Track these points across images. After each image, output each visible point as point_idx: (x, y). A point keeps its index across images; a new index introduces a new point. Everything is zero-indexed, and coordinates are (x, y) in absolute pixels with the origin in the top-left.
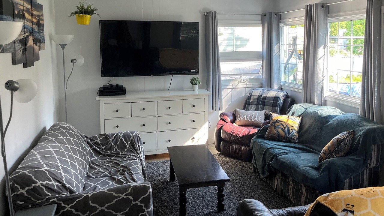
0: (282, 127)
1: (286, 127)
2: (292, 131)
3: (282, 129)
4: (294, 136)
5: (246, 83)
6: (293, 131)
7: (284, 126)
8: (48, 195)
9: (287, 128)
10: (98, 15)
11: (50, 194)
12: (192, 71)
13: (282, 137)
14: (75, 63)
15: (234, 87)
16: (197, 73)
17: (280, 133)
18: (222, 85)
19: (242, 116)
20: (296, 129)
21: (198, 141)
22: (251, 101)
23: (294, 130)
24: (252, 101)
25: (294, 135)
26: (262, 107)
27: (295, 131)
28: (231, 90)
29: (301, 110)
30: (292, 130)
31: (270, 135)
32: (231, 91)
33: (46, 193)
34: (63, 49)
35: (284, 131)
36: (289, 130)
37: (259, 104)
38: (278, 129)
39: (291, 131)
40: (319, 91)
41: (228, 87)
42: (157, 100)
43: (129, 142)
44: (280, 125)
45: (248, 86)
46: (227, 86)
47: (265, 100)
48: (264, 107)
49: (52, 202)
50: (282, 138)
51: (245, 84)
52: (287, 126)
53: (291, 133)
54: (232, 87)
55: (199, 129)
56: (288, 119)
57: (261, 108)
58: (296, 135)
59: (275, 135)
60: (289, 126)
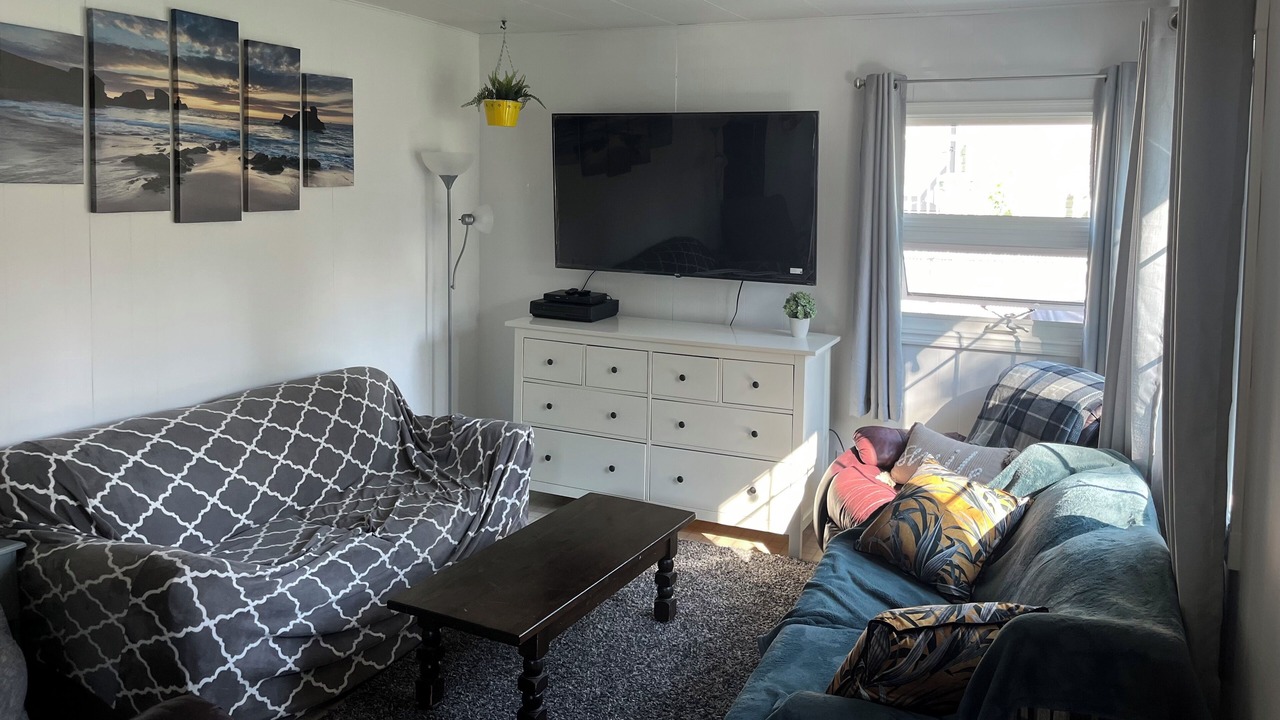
0: (917, 517)
1: (933, 524)
2: (948, 548)
3: (915, 527)
4: (949, 568)
5: (1016, 337)
6: (953, 545)
7: (928, 517)
8: (19, 517)
9: (932, 529)
10: (538, 100)
11: (25, 516)
12: (793, 271)
13: (907, 557)
14: (471, 224)
15: (965, 343)
16: (809, 278)
17: (905, 540)
18: (901, 331)
19: (915, 453)
20: (973, 542)
21: (768, 503)
22: (990, 406)
23: (957, 544)
24: (994, 405)
25: (951, 564)
26: (1010, 435)
27: (961, 550)
28: (953, 352)
29: (1050, 472)
30: (949, 543)
31: (872, 539)
32: (955, 356)
33: (18, 510)
34: (448, 189)
35: (918, 537)
36: (938, 538)
37: (1005, 422)
38: (901, 523)
39: (944, 543)
40: (1144, 402)
41: (940, 342)
42: (651, 348)
43: (490, 452)
44: (915, 510)
45: (1023, 348)
46: (937, 337)
47: (1028, 410)
48: (1017, 436)
49: (22, 534)
50: (907, 562)
51: (1011, 338)
52: (937, 519)
53: (942, 551)
54: (957, 345)
55: (774, 465)
56: (958, 494)
57: (1007, 438)
58: (958, 567)
59: (884, 545)
60: (945, 521)
